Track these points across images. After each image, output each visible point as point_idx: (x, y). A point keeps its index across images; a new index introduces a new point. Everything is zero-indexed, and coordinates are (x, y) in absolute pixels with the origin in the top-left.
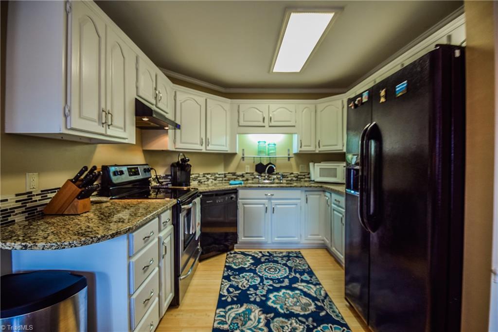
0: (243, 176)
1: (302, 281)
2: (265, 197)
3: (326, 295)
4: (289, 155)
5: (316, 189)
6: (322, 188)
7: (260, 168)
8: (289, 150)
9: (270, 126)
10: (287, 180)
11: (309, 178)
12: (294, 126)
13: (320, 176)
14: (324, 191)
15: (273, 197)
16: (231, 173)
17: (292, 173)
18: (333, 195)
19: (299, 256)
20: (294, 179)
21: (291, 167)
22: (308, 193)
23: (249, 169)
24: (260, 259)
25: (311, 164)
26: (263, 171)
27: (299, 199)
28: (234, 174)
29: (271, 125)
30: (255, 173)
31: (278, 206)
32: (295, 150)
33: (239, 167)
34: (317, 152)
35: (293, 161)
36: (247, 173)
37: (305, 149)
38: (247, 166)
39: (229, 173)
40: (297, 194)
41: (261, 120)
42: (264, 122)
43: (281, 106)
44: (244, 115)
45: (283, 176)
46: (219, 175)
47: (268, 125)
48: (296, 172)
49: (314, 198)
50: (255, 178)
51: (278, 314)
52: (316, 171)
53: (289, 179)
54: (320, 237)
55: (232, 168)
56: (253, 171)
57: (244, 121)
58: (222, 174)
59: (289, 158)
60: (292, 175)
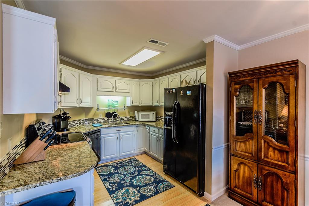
0: (97, 120)
1: (143, 170)
2: (116, 132)
3: (156, 173)
4: (124, 107)
5: (142, 125)
6: (144, 125)
7: (109, 115)
8: (124, 104)
9: (116, 92)
10: (123, 121)
11: (135, 119)
12: (129, 92)
13: (141, 118)
14: (145, 126)
15: (121, 131)
16: (90, 119)
17: (126, 117)
18: (151, 128)
19: (135, 160)
20: (127, 120)
21: (125, 114)
22: (137, 127)
23: (101, 116)
24: (117, 166)
25: (136, 112)
26: (111, 117)
27: (134, 131)
28: (92, 119)
29: (117, 91)
30: (106, 118)
31: (123, 136)
32: (129, 104)
33: (95, 115)
34: (140, 106)
35: (126, 111)
36: (100, 118)
37: (134, 104)
38: (100, 114)
39: (88, 119)
40: (133, 128)
41: (111, 88)
42: (113, 89)
43: (123, 81)
44: (101, 84)
45: (122, 119)
46: (82, 120)
47: (115, 91)
48: (128, 116)
49: (141, 129)
50: (105, 121)
52: (139, 116)
53: (125, 120)
54: (143, 148)
55: (90, 116)
56: (104, 116)
57: (101, 88)
58: (84, 120)
59: (124, 109)
60: (126, 118)
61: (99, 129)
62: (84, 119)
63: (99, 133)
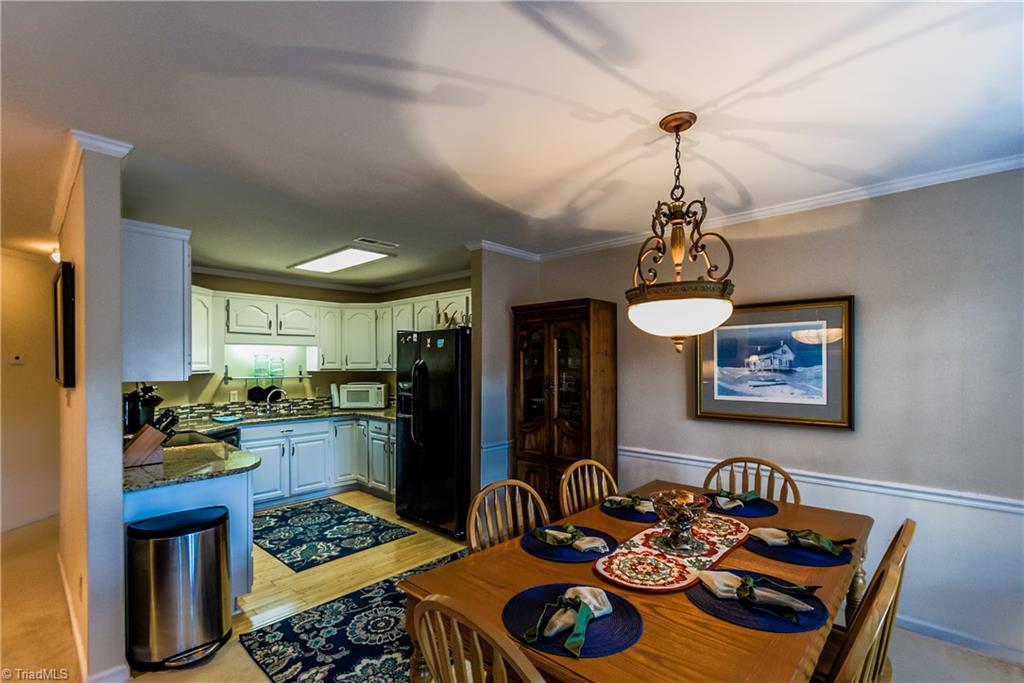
0: (225, 408)
1: (349, 517)
2: (281, 434)
3: (379, 518)
4: (301, 373)
5: (347, 418)
6: (354, 416)
7: (256, 394)
8: (300, 366)
9: (279, 335)
10: (298, 410)
11: (331, 404)
12: (314, 336)
13: (348, 401)
14: (357, 420)
15: (292, 433)
16: (204, 405)
17: (306, 400)
18: (371, 422)
19: (330, 501)
20: (309, 407)
21: (303, 390)
22: (337, 424)
23: (236, 397)
24: (283, 515)
25: (333, 387)
26: (263, 399)
27: (327, 432)
28: (209, 406)
29: (280, 332)
30: (247, 403)
31: (299, 445)
32: (313, 365)
33: (218, 394)
34: (344, 370)
35: (307, 383)
36: (232, 404)
37: (327, 366)
38: (232, 392)
39: (199, 406)
40: (325, 427)
41: (266, 325)
42: (270, 327)
43: (296, 307)
44: (237, 315)
45: (295, 404)
46: (183, 409)
47: (275, 331)
48: (310, 397)
49: (345, 428)
50: (247, 410)
51: (341, 539)
52: (342, 397)
53: (302, 407)
54: (352, 476)
55: (205, 397)
56: (244, 398)
57: (237, 325)
58: (187, 408)
59: (301, 380)
60: (306, 402)
61: (235, 429)
62: (188, 405)
63: (234, 437)
